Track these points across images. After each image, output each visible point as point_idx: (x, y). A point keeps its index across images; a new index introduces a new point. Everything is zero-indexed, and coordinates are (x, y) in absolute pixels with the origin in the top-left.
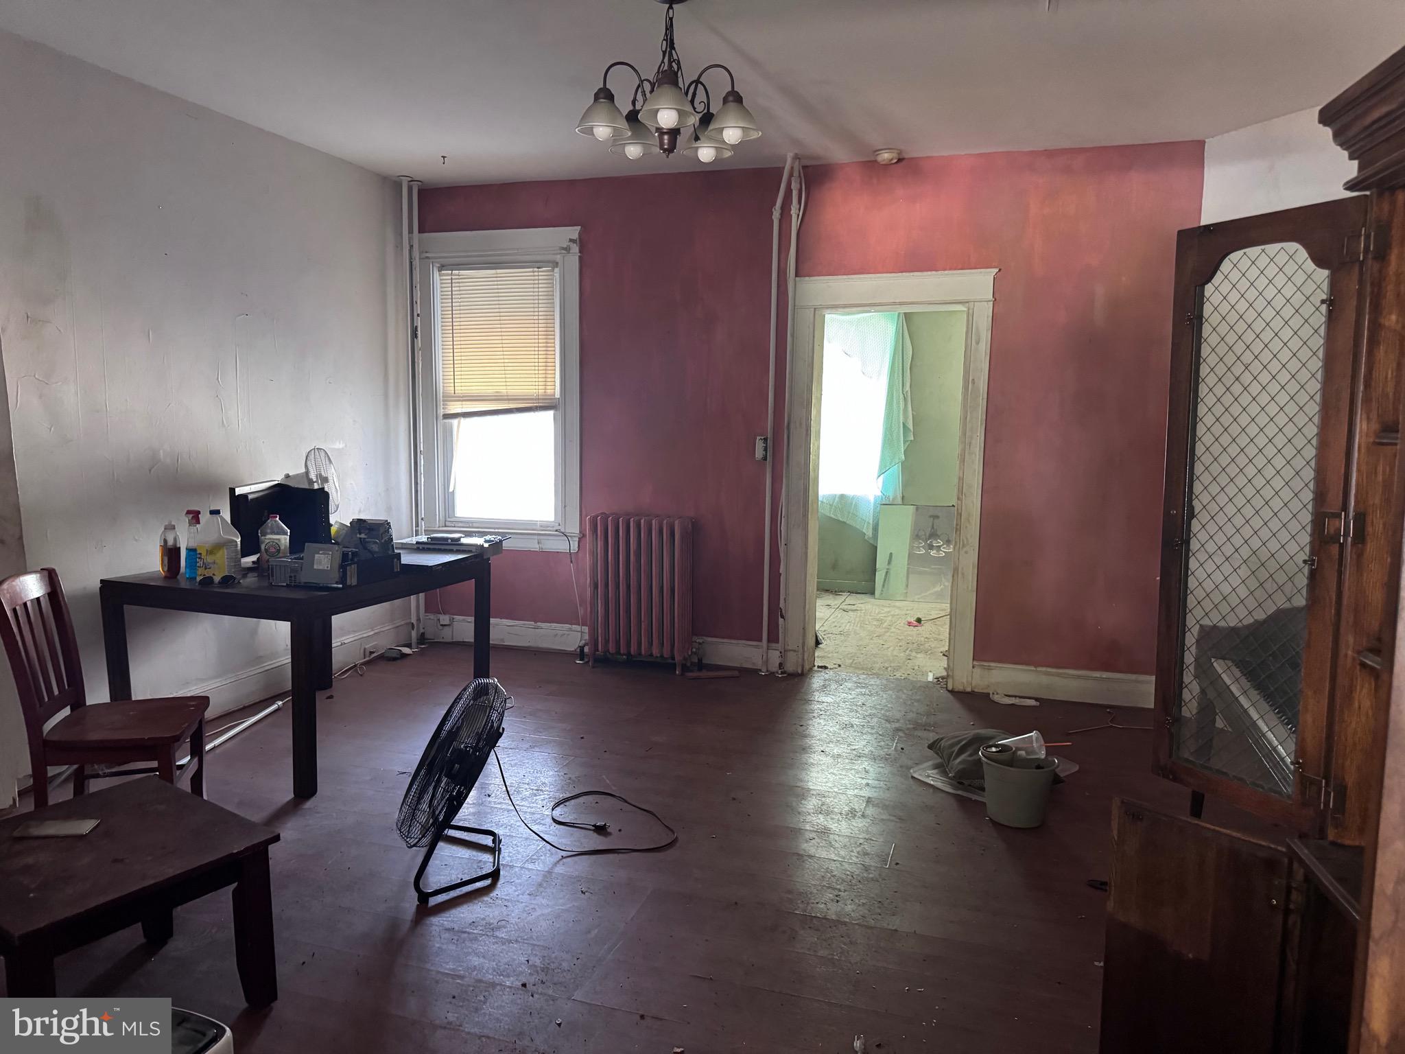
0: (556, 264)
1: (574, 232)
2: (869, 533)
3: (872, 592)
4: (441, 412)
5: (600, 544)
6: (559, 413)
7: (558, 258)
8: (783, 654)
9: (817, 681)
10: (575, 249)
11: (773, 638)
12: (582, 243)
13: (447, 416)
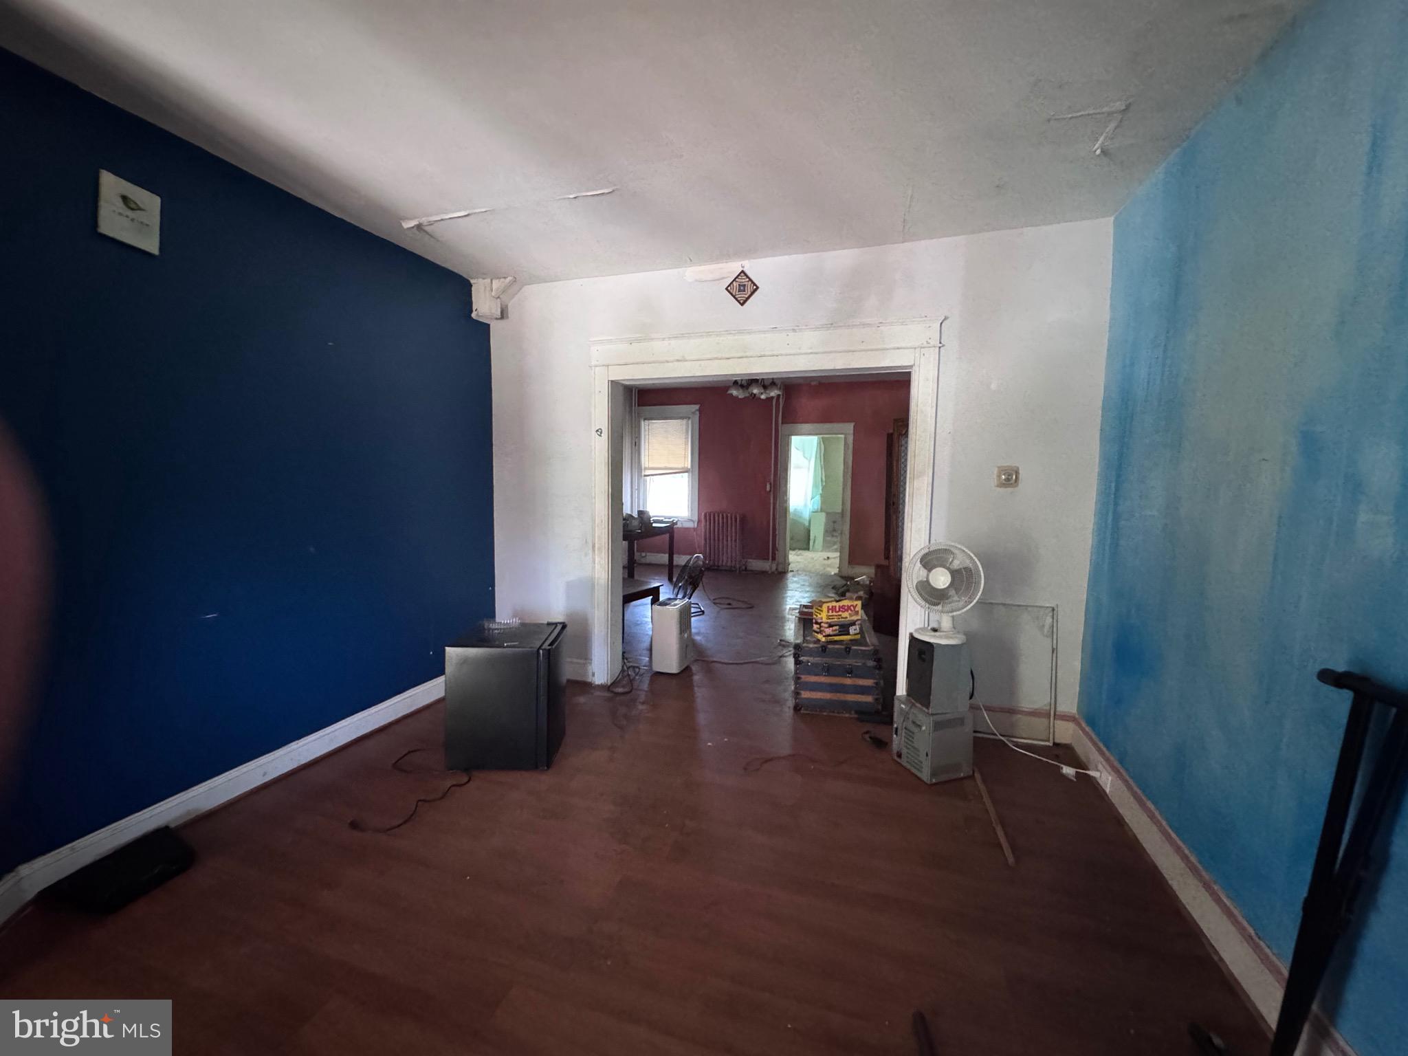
0: (689, 418)
1: (697, 407)
2: (807, 524)
3: (808, 549)
4: (643, 474)
5: (708, 523)
6: (691, 474)
7: (690, 416)
8: (777, 565)
9: (790, 575)
10: (698, 413)
11: (774, 559)
12: (700, 410)
13: (645, 476)
